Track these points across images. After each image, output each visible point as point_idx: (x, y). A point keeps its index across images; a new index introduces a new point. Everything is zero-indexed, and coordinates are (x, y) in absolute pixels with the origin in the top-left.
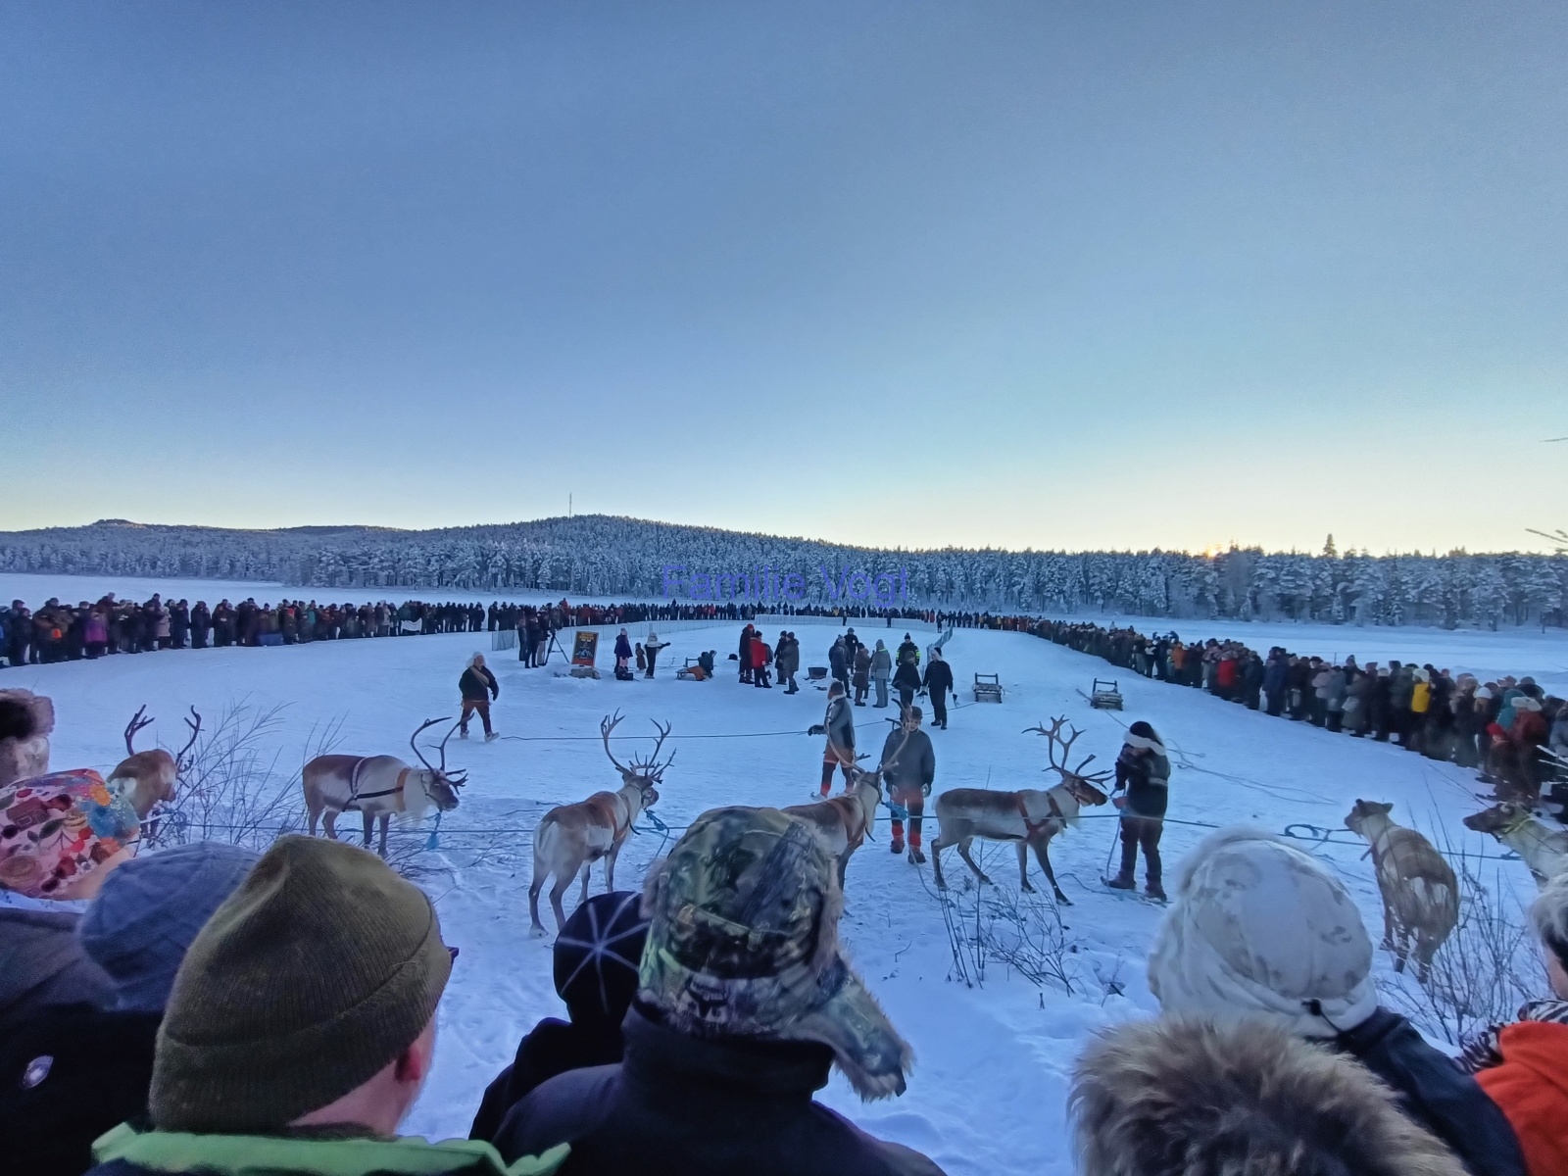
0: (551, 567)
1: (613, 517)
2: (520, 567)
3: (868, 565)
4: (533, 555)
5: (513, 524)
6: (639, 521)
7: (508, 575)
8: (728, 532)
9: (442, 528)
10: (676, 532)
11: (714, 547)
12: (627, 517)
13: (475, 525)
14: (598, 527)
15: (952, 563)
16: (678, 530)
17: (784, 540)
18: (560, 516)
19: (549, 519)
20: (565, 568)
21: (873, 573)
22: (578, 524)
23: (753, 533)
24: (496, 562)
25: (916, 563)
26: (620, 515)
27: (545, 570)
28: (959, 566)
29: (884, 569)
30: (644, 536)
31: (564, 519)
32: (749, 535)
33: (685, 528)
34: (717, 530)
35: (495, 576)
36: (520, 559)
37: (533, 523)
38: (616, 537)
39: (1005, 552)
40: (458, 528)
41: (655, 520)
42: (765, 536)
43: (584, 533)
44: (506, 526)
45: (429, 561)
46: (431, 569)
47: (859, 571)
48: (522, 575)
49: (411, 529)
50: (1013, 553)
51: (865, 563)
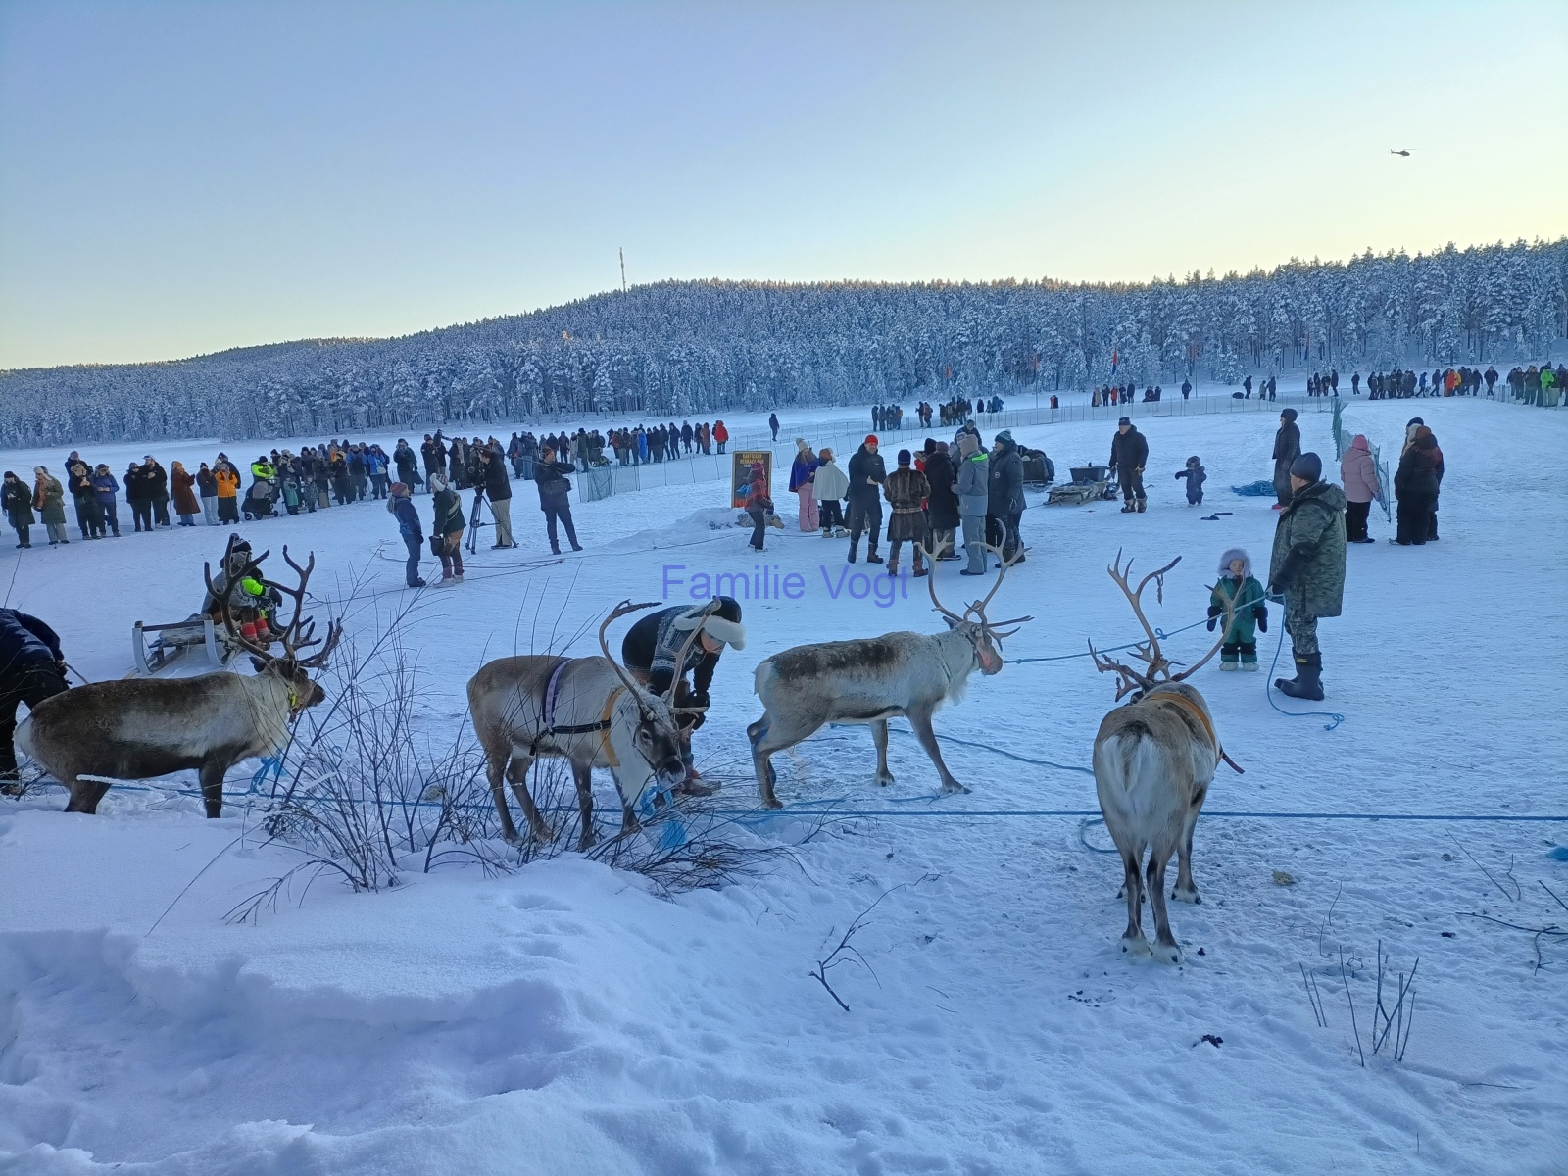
0: (612, 374)
1: (693, 282)
2: (563, 378)
3: (1143, 313)
4: (581, 358)
5: (538, 311)
6: (736, 285)
7: (547, 395)
8: (885, 285)
9: (430, 330)
10: (798, 296)
11: (864, 314)
12: (716, 280)
13: (481, 320)
14: (672, 302)
15: (1300, 290)
16: (799, 293)
17: (982, 289)
18: (609, 290)
19: (592, 298)
20: (634, 374)
21: (1152, 327)
22: (639, 301)
23: (927, 282)
24: (525, 373)
25: (1232, 298)
26: (703, 278)
27: (603, 380)
28: (1314, 297)
29: (1171, 316)
30: (748, 308)
31: (617, 294)
32: (919, 287)
33: (812, 288)
34: (865, 284)
35: (527, 397)
36: (562, 366)
37: (568, 305)
38: (702, 315)
39: (1402, 259)
40: (455, 327)
41: (762, 281)
42: (948, 285)
43: (651, 315)
44: (527, 317)
45: (425, 382)
46: (430, 395)
47: (1126, 324)
48: (568, 392)
49: (386, 336)
50: (1419, 259)
51: (1136, 310)
